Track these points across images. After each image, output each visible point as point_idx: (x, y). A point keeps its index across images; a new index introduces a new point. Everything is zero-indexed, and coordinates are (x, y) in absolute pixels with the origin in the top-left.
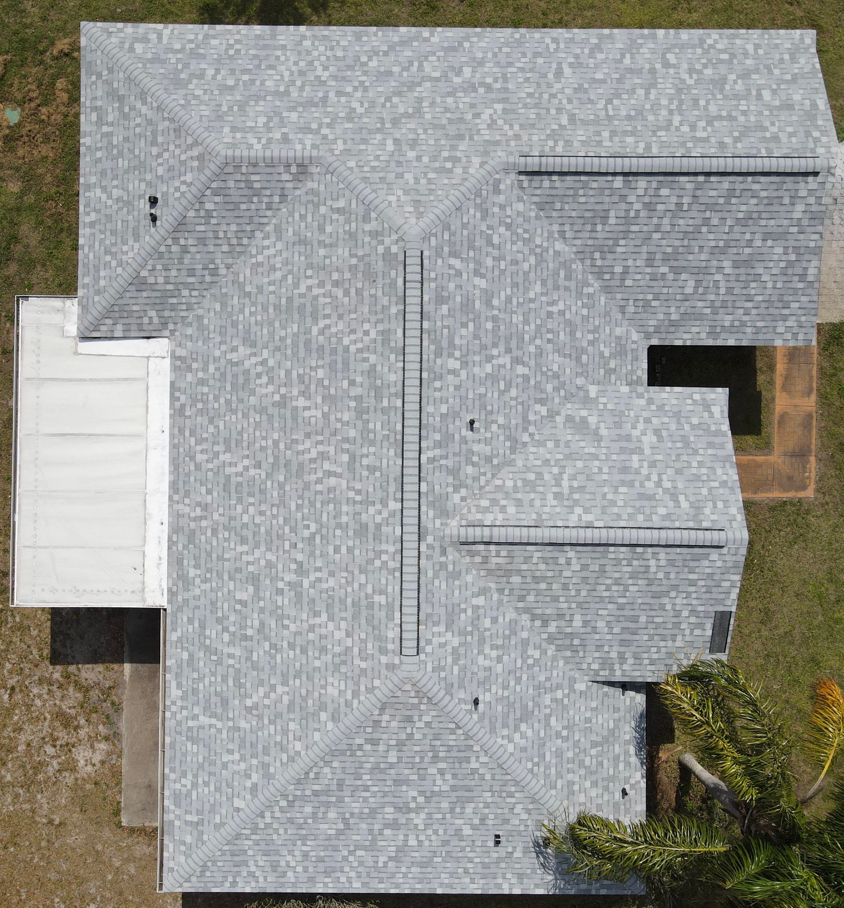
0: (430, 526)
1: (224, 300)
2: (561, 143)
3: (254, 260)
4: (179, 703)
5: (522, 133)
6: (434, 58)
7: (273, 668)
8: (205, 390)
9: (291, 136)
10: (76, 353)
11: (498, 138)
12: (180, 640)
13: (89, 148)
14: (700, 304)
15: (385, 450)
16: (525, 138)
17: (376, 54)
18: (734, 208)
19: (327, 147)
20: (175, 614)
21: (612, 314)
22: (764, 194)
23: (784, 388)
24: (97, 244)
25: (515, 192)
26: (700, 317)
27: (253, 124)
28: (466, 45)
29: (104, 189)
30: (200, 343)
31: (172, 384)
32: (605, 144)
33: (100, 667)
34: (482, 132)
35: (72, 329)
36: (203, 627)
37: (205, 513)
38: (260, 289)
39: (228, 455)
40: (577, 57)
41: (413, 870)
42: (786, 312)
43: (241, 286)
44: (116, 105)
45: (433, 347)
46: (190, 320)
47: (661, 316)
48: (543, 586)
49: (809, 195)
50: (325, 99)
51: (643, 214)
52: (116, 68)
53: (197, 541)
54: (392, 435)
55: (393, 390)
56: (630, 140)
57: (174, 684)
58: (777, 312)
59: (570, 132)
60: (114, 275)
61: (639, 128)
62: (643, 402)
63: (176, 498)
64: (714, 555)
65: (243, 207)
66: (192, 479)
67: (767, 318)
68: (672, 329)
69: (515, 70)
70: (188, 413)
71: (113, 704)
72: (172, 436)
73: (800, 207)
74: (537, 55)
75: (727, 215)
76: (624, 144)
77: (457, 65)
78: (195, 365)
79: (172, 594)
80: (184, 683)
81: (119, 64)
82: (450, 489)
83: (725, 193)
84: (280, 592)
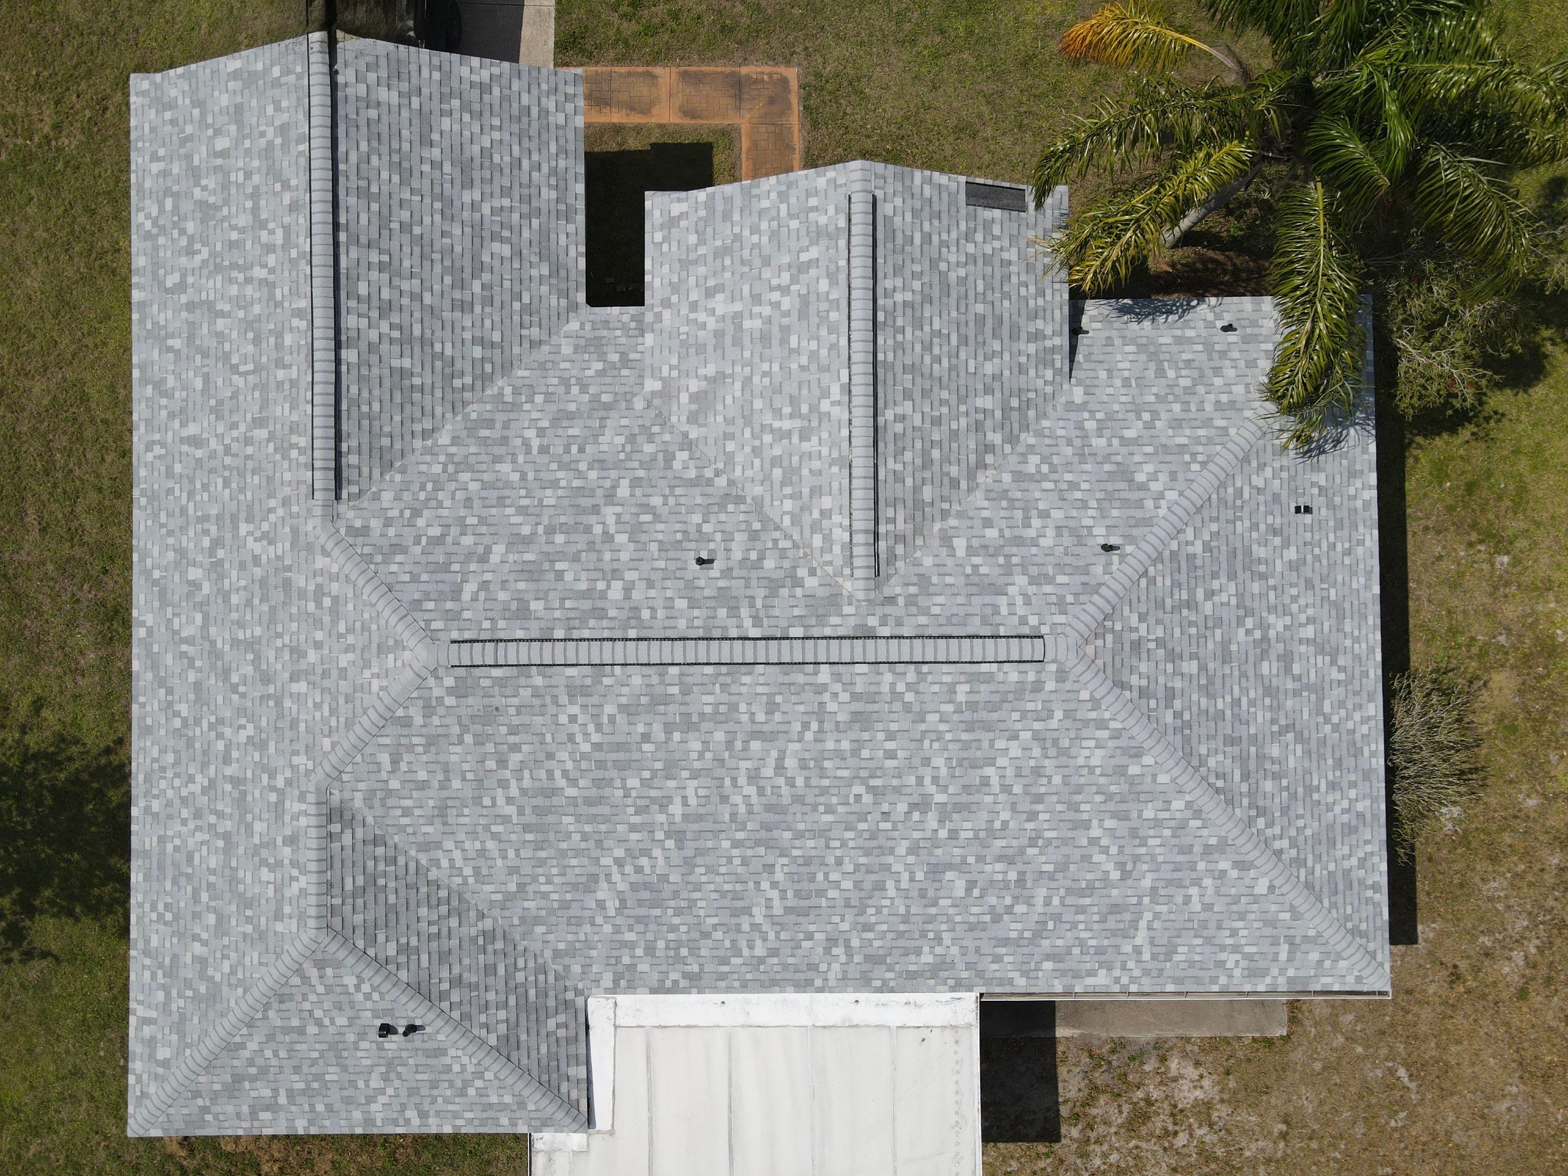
0: (852, 621)
1: (529, 921)
2: (294, 439)
3: (471, 880)
4: (1117, 973)
5: (280, 495)
6: (176, 620)
7: (1064, 841)
8: (661, 944)
9: (288, 832)
10: (612, 1133)
11: (287, 529)
12: (1025, 974)
13: (311, 1122)
14: (526, 234)
15: (744, 689)
16: (287, 491)
17: (170, 704)
18: (385, 189)
19: (303, 780)
20: (988, 982)
21: (542, 359)
22: (364, 146)
23: (646, 111)
24: (451, 1107)
25: (365, 505)
26: (544, 234)
27: (271, 887)
28: (156, 574)
29: (370, 1099)
30: (594, 953)
31: (654, 991)
32: (294, 376)
33: (1062, 1071)
34: (280, 553)
35: (577, 1139)
36: (1005, 942)
37: (841, 942)
38: (513, 870)
39: (755, 911)
40: (172, 416)
41: (1348, 629)
42: (535, 111)
43: (509, 897)
44: (247, 1085)
45: (592, 623)
46: (560, 968)
47: (545, 289)
48: (936, 454)
49: (364, 80)
50: (236, 781)
51: (395, 319)
52: (193, 1087)
53: (881, 952)
54: (722, 679)
55: (655, 680)
56: (288, 339)
57: (1090, 981)
58: (535, 125)
59: (278, 426)
60: (496, 1083)
61: (272, 326)
62: (667, 314)
63: (818, 983)
64: (886, 209)
65: (392, 899)
66: (791, 960)
67: (544, 137)
68: (563, 273)
69: (191, 505)
70: (696, 969)
71: (1113, 1051)
72: (730, 989)
73: (382, 94)
74: (170, 474)
75: (396, 199)
76: (295, 349)
77: (186, 589)
78: (626, 960)
79: (959, 986)
80: (1088, 966)
81: (187, 1083)
82: (799, 592)
83: (363, 202)
84: (953, 834)
